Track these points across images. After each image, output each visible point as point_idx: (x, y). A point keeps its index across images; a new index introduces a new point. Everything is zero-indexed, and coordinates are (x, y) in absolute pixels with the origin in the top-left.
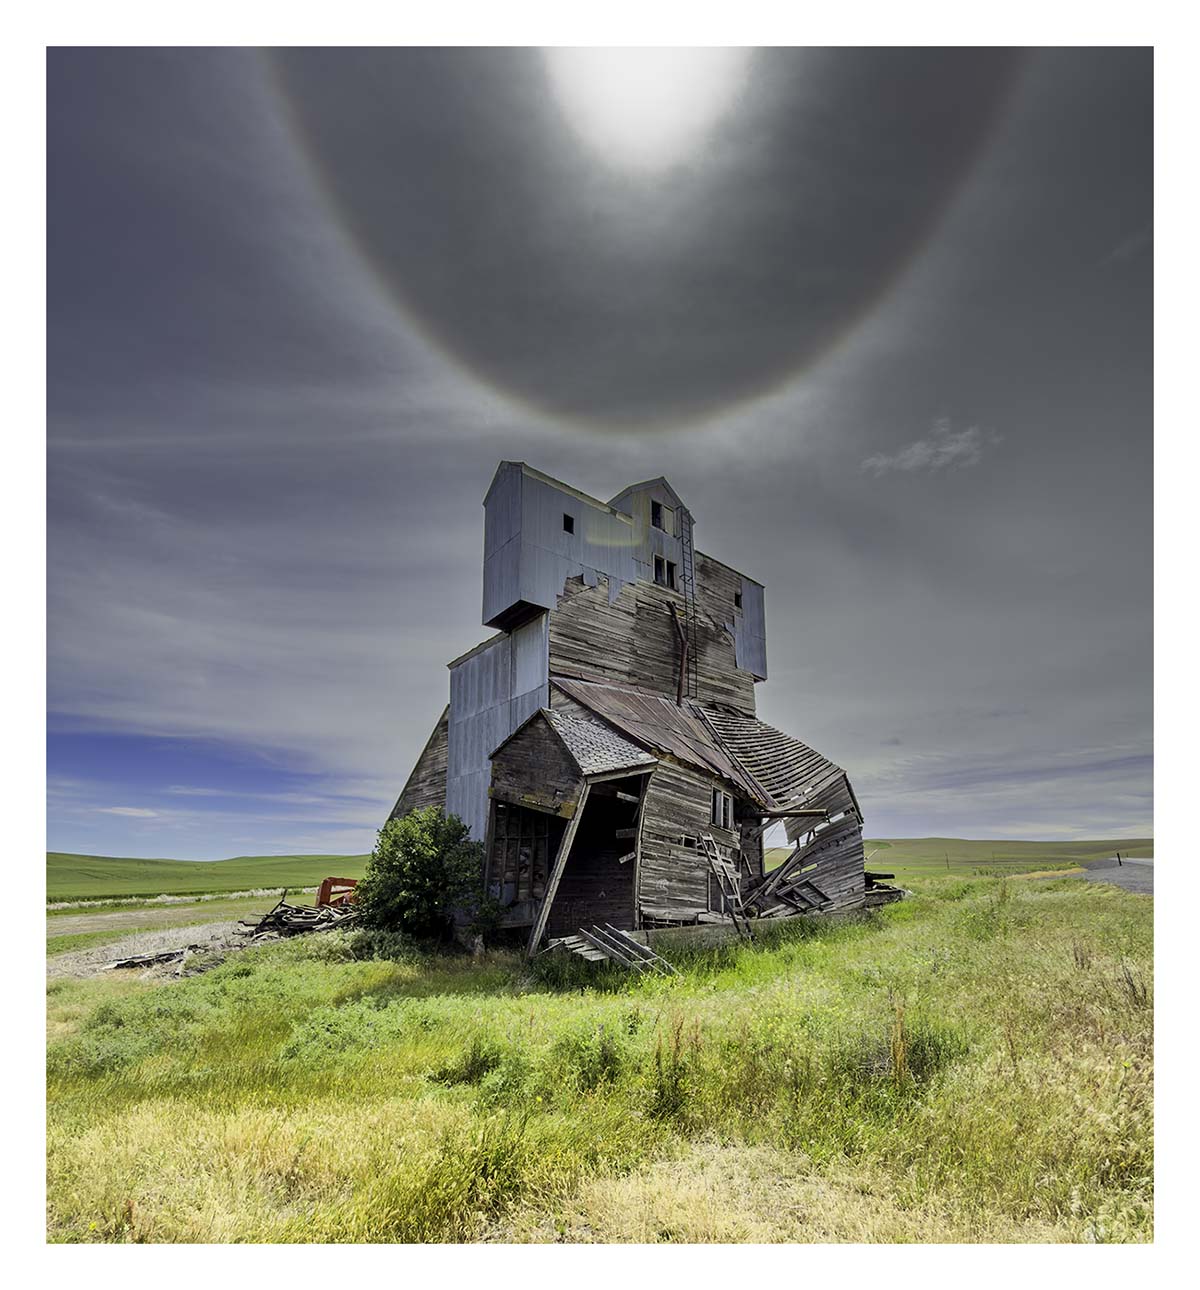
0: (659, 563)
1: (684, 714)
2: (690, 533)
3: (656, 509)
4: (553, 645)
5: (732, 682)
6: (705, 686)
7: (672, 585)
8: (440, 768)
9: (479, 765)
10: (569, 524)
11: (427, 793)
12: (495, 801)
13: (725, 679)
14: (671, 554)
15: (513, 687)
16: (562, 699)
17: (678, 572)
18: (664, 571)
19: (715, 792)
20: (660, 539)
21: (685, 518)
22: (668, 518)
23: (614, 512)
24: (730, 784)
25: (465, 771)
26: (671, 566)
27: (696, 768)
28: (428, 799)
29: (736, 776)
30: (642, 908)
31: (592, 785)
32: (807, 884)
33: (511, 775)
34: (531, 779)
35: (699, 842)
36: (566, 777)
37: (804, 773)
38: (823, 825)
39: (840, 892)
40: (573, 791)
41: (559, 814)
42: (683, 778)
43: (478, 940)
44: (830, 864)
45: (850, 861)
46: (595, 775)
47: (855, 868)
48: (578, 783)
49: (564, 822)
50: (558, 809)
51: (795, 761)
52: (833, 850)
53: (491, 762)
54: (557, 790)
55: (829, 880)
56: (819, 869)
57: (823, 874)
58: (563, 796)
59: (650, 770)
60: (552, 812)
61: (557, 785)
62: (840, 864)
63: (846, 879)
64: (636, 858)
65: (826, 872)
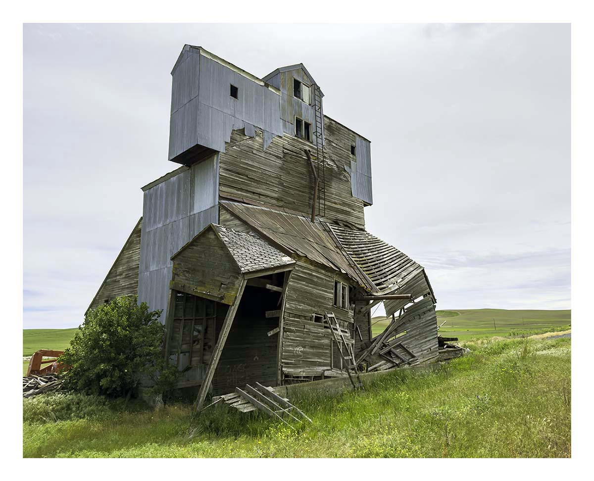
0: (299, 122)
1: (316, 228)
2: (320, 102)
3: (297, 85)
4: (221, 177)
5: (349, 206)
6: (331, 209)
7: (308, 139)
8: (133, 264)
9: (165, 263)
10: (234, 92)
11: (123, 283)
12: (175, 291)
13: (344, 204)
14: (308, 116)
15: (192, 207)
16: (228, 216)
17: (312, 129)
18: (302, 128)
19: (336, 283)
20: (300, 106)
21: (317, 93)
22: (306, 92)
23: (267, 85)
24: (346, 277)
25: (153, 268)
26: (307, 125)
27: (323, 267)
28: (123, 288)
29: (351, 272)
30: (283, 369)
31: (248, 280)
32: (400, 346)
33: (188, 272)
34: (203, 275)
35: (324, 319)
36: (230, 274)
37: (397, 268)
38: (410, 305)
39: (422, 351)
40: (234, 285)
41: (223, 301)
42: (313, 274)
43: (159, 398)
44: (415, 332)
45: (428, 329)
46: (249, 273)
47: (432, 334)
48: (238, 278)
49: (227, 307)
50: (222, 298)
51: (391, 261)
52: (417, 322)
53: (172, 262)
54: (222, 284)
55: (415, 343)
56: (408, 335)
57: (410, 338)
58: (227, 288)
59: (290, 269)
60: (217, 300)
61: (223, 280)
62: (421, 332)
63: (426, 342)
64: (280, 331)
65: (413, 337)
